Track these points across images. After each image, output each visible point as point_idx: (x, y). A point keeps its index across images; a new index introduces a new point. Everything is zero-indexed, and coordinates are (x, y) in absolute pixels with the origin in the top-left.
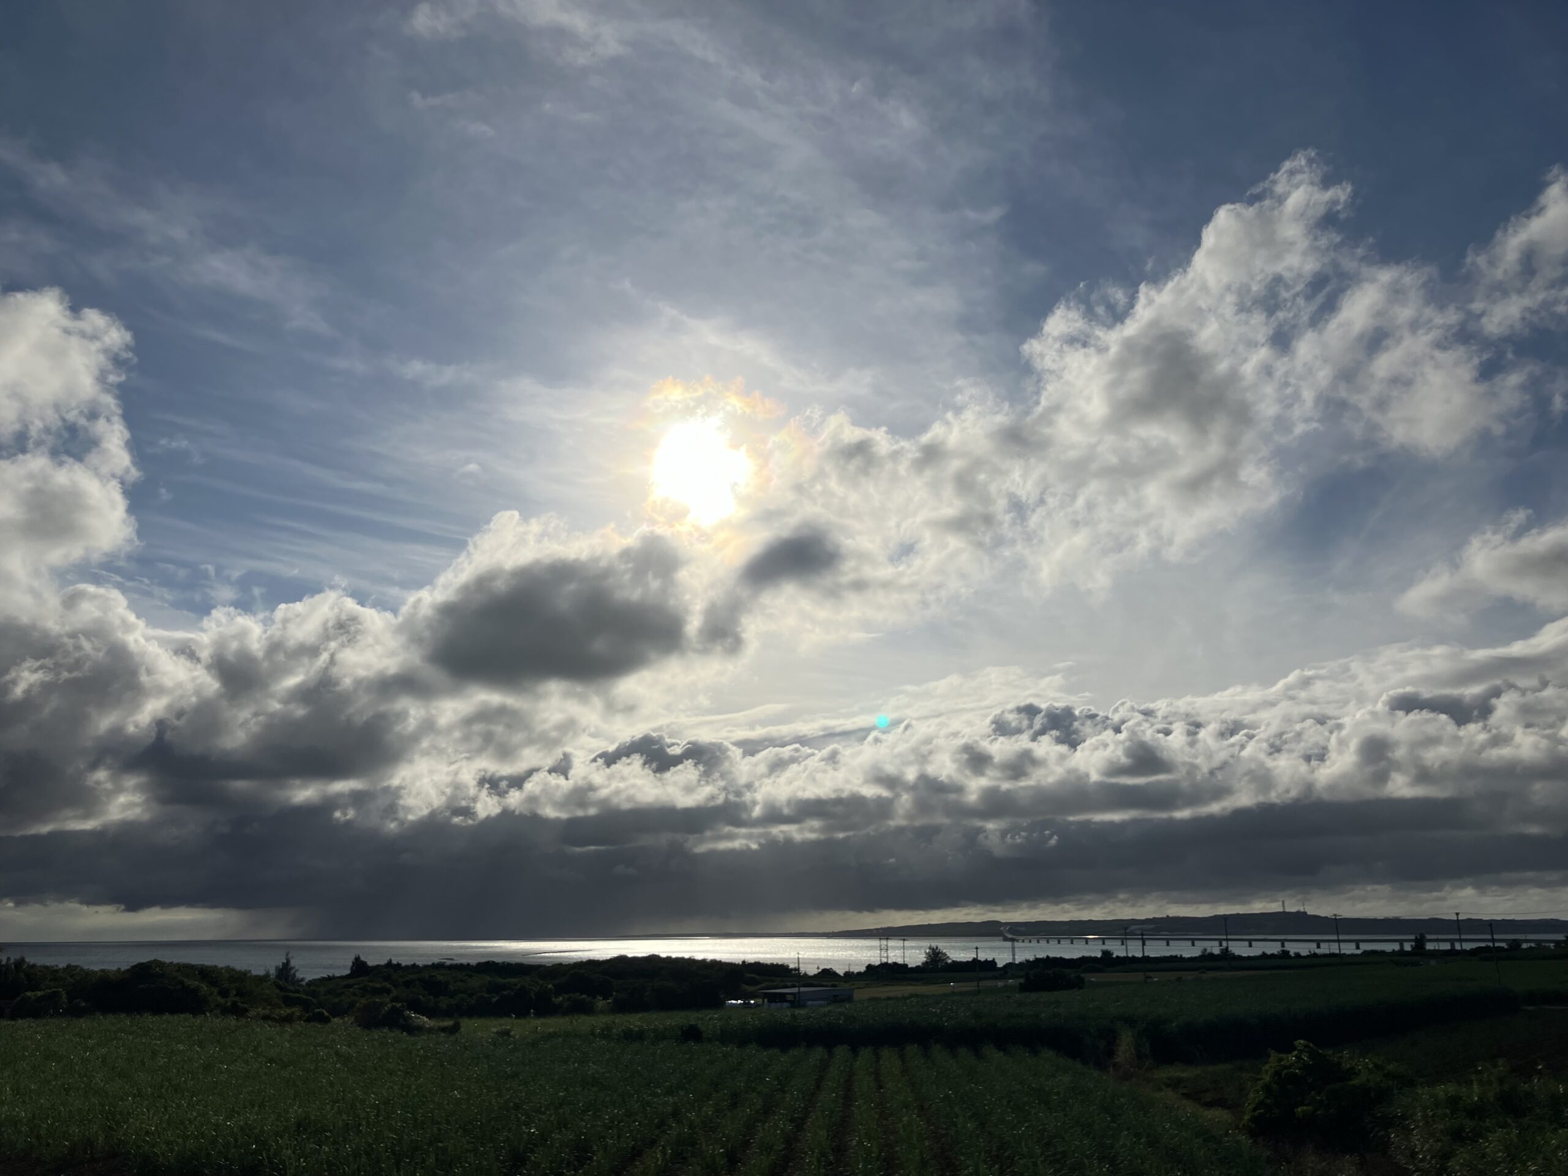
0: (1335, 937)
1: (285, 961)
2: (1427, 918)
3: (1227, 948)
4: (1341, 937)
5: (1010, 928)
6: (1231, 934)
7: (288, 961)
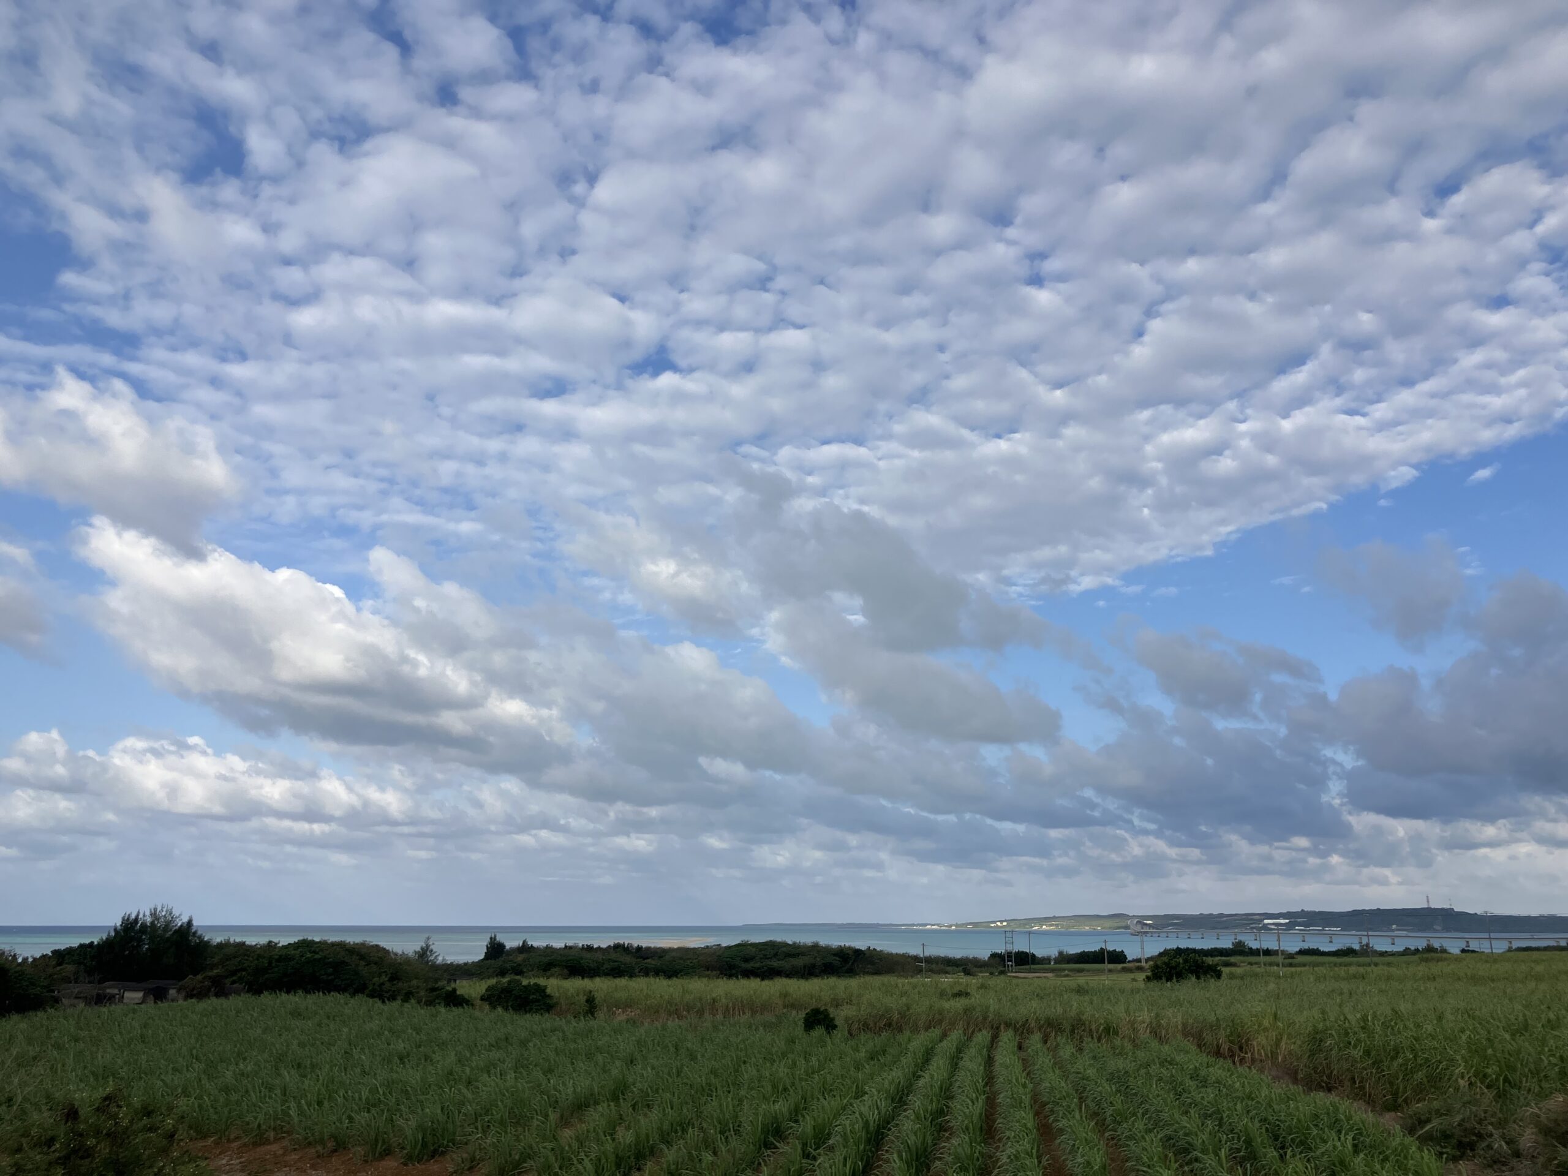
0: (1486, 935)
1: (424, 945)
3: (1367, 945)
4: (1493, 935)
5: (1138, 922)
7: (428, 946)
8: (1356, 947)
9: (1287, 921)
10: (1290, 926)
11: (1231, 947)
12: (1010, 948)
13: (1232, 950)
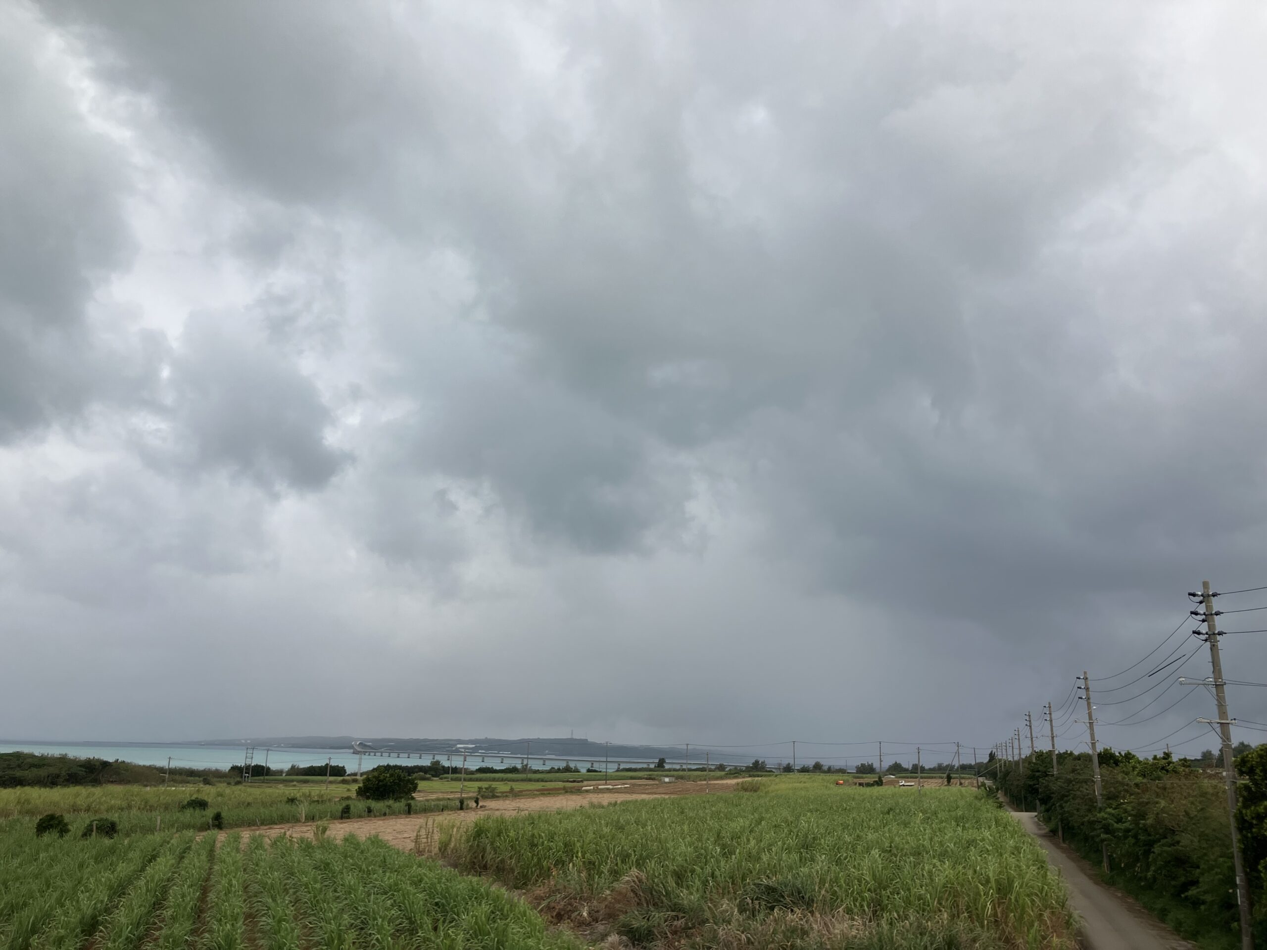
0: (605, 759)
2: (667, 747)
3: (527, 765)
4: (609, 759)
5: (360, 743)
6: (531, 754)
8: (519, 766)
9: (474, 746)
10: (475, 750)
11: (429, 765)
12: (248, 763)
13: (429, 767)
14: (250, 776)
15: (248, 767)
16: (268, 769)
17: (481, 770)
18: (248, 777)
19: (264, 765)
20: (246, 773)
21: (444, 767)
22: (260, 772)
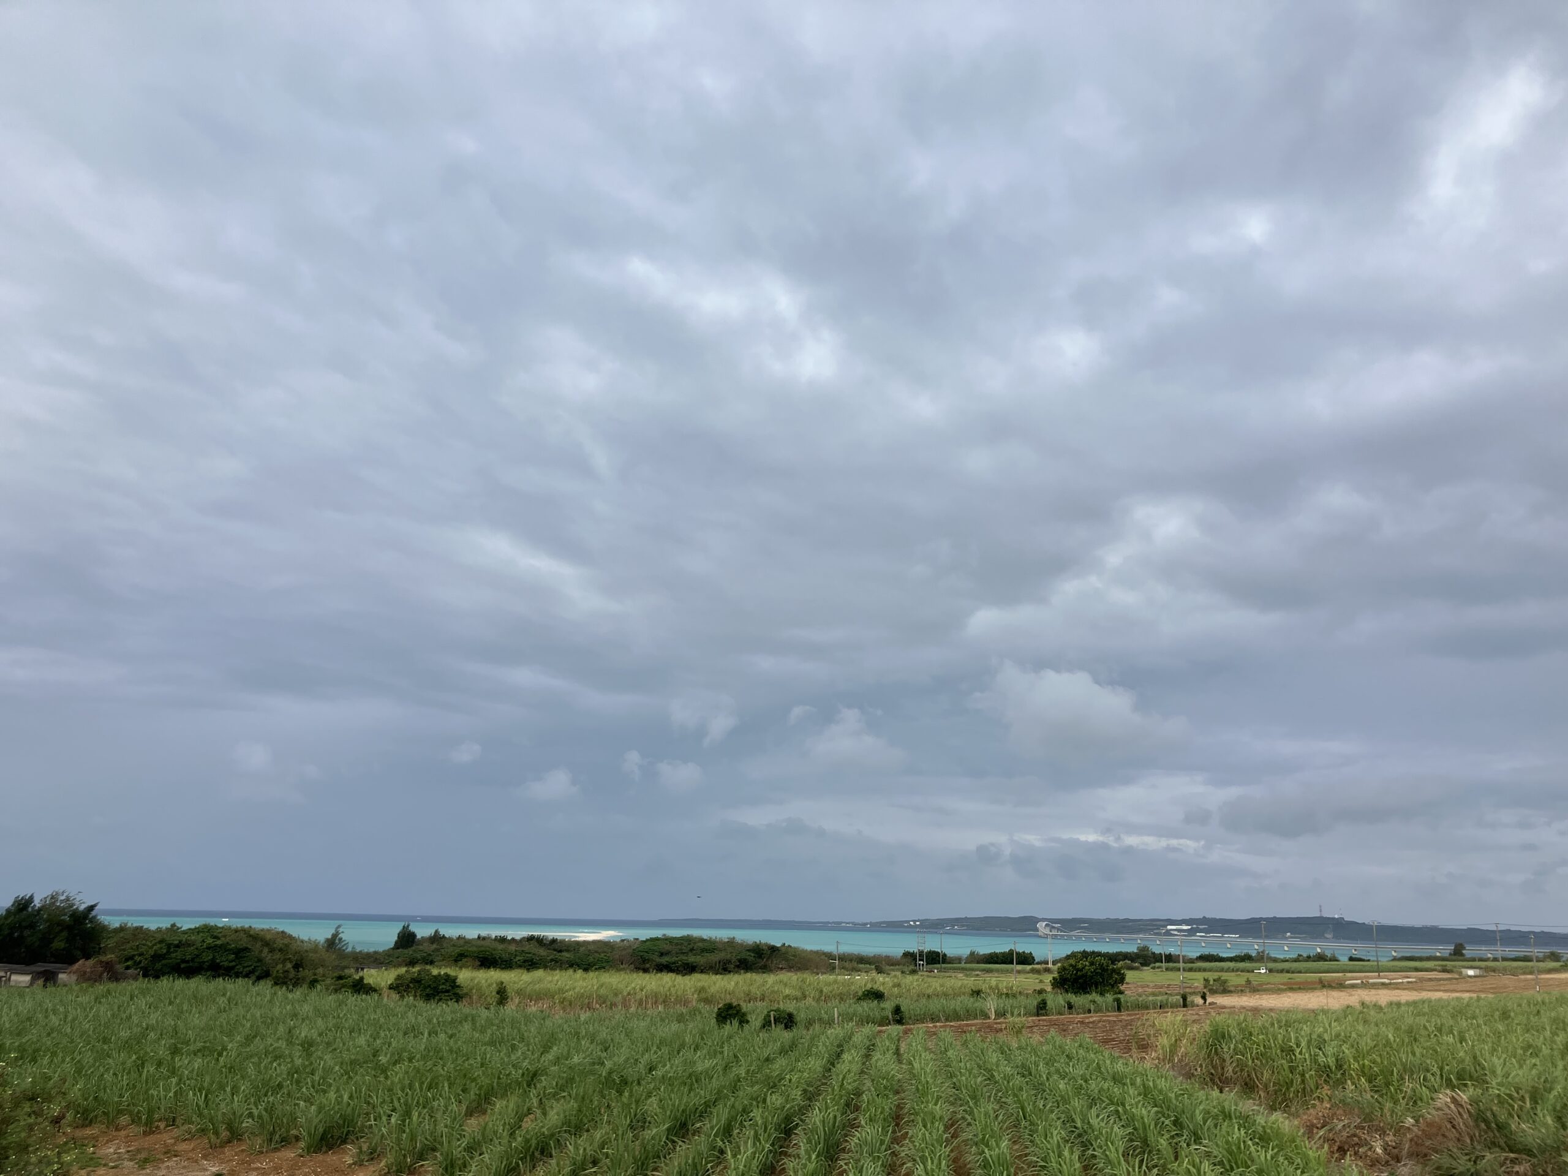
0: (1373, 944)
2: (1465, 928)
3: (1263, 951)
4: (1380, 944)
5: (1046, 925)
6: (1269, 938)
8: (1253, 953)
9: (1189, 927)
10: (1191, 932)
11: (1136, 951)
13: (1136, 954)
14: (925, 963)
15: (921, 953)
16: (945, 955)
17: (1203, 958)
18: (923, 965)
19: (939, 951)
20: (920, 960)
21: (1154, 953)
22: (934, 959)
